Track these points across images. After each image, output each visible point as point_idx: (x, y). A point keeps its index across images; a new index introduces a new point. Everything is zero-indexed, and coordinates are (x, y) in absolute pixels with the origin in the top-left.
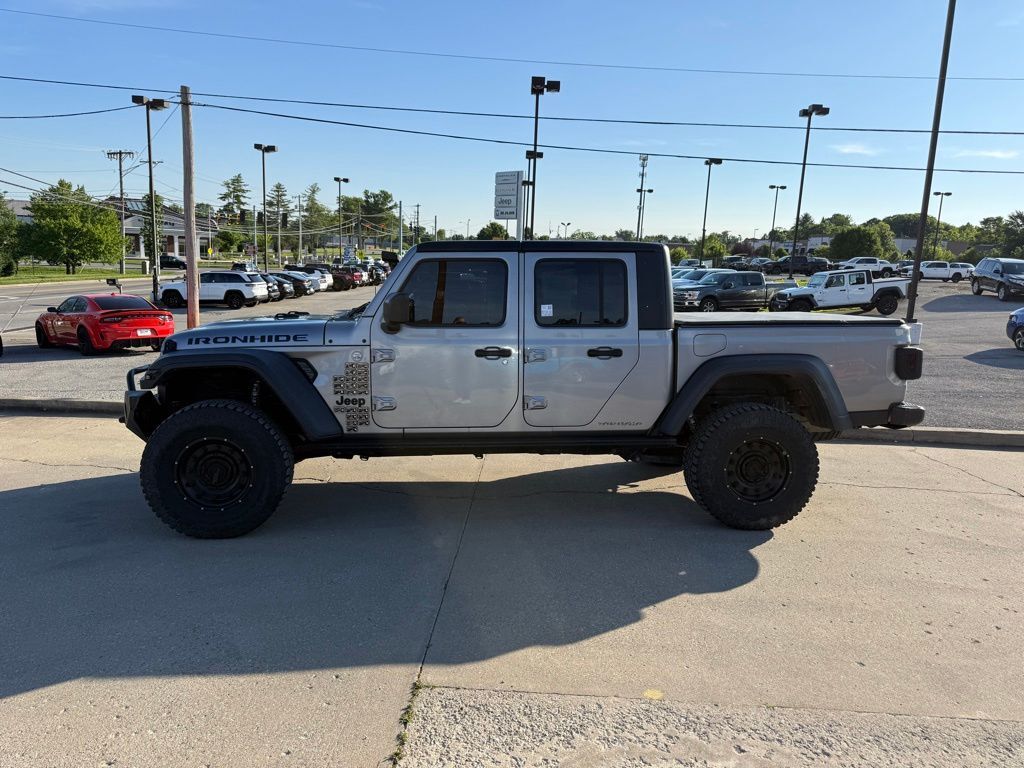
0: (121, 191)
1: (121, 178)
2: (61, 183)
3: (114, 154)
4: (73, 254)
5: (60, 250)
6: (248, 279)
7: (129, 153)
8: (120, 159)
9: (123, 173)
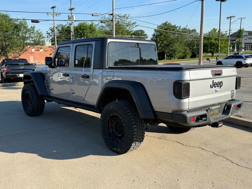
0: (230, 29)
1: (230, 25)
2: (214, 29)
3: (229, 17)
4: (211, 51)
5: (208, 50)
6: (244, 57)
7: (233, 17)
8: (231, 19)
9: (231, 24)
